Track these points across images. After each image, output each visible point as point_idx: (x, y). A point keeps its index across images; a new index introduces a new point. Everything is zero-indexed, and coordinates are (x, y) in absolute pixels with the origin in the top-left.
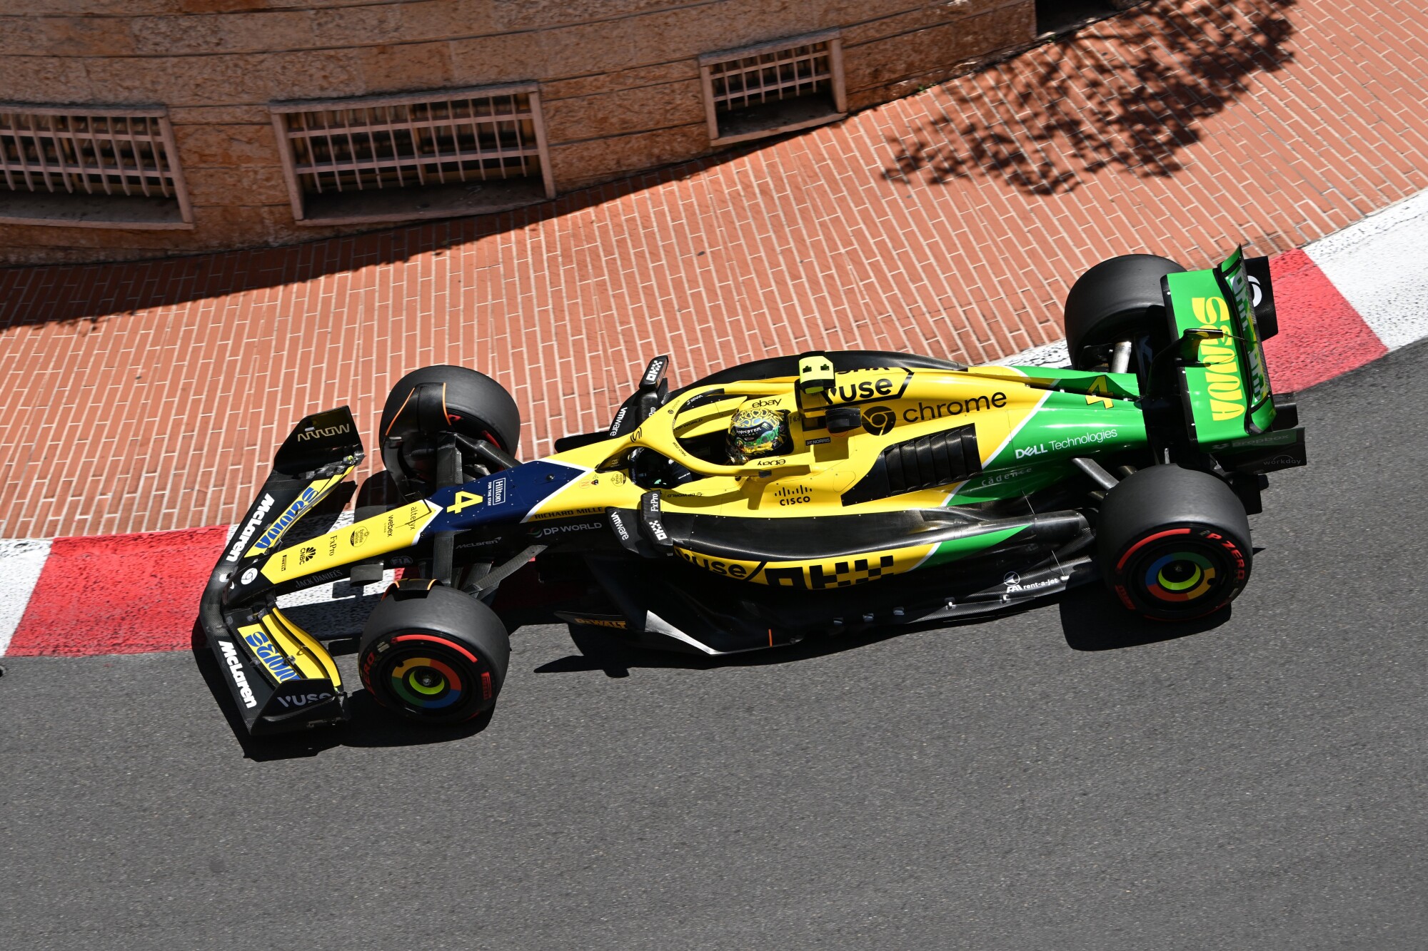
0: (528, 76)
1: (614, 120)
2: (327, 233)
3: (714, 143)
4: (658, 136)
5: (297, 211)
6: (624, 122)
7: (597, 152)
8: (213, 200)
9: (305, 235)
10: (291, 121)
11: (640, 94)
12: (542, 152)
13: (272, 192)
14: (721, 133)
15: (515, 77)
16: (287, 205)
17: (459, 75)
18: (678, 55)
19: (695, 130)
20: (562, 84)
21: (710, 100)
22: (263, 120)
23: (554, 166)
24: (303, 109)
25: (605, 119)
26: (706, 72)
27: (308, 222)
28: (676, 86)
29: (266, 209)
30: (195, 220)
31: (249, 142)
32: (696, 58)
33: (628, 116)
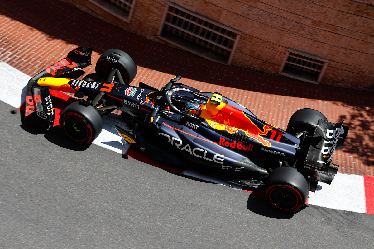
0: (240, 29)
1: (256, 53)
2: (164, 43)
3: (280, 73)
4: (266, 63)
5: (159, 33)
6: (259, 55)
7: (247, 59)
8: (139, 18)
9: (158, 40)
10: (171, 9)
11: (267, 50)
12: (233, 51)
13: (155, 24)
14: (283, 71)
15: (236, 28)
16: (157, 30)
17: (222, 20)
18: (283, 45)
19: (276, 67)
20: (248, 36)
21: (285, 61)
22: (164, 5)
23: (234, 57)
24: (176, 7)
25: (254, 51)
26: (288, 53)
27: (160, 37)
28: (278, 53)
29: (151, 28)
30: (131, 21)
31: (157, 8)
32: (287, 48)
33: (261, 54)
